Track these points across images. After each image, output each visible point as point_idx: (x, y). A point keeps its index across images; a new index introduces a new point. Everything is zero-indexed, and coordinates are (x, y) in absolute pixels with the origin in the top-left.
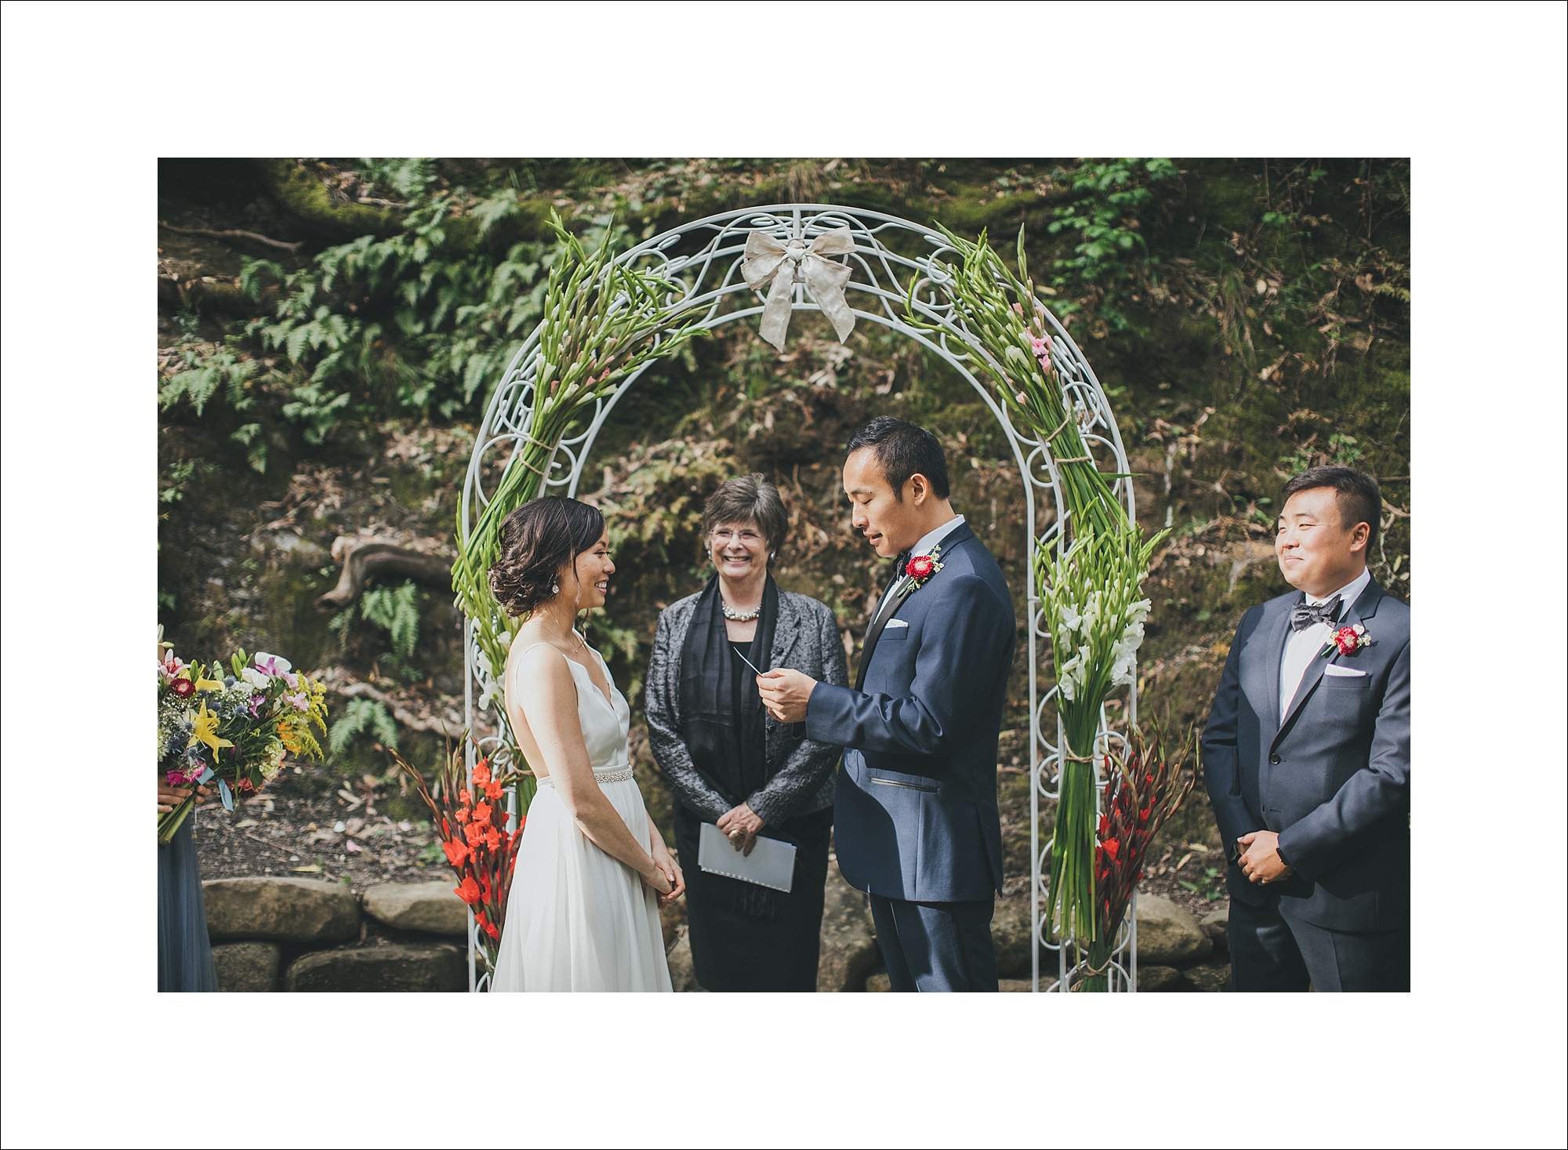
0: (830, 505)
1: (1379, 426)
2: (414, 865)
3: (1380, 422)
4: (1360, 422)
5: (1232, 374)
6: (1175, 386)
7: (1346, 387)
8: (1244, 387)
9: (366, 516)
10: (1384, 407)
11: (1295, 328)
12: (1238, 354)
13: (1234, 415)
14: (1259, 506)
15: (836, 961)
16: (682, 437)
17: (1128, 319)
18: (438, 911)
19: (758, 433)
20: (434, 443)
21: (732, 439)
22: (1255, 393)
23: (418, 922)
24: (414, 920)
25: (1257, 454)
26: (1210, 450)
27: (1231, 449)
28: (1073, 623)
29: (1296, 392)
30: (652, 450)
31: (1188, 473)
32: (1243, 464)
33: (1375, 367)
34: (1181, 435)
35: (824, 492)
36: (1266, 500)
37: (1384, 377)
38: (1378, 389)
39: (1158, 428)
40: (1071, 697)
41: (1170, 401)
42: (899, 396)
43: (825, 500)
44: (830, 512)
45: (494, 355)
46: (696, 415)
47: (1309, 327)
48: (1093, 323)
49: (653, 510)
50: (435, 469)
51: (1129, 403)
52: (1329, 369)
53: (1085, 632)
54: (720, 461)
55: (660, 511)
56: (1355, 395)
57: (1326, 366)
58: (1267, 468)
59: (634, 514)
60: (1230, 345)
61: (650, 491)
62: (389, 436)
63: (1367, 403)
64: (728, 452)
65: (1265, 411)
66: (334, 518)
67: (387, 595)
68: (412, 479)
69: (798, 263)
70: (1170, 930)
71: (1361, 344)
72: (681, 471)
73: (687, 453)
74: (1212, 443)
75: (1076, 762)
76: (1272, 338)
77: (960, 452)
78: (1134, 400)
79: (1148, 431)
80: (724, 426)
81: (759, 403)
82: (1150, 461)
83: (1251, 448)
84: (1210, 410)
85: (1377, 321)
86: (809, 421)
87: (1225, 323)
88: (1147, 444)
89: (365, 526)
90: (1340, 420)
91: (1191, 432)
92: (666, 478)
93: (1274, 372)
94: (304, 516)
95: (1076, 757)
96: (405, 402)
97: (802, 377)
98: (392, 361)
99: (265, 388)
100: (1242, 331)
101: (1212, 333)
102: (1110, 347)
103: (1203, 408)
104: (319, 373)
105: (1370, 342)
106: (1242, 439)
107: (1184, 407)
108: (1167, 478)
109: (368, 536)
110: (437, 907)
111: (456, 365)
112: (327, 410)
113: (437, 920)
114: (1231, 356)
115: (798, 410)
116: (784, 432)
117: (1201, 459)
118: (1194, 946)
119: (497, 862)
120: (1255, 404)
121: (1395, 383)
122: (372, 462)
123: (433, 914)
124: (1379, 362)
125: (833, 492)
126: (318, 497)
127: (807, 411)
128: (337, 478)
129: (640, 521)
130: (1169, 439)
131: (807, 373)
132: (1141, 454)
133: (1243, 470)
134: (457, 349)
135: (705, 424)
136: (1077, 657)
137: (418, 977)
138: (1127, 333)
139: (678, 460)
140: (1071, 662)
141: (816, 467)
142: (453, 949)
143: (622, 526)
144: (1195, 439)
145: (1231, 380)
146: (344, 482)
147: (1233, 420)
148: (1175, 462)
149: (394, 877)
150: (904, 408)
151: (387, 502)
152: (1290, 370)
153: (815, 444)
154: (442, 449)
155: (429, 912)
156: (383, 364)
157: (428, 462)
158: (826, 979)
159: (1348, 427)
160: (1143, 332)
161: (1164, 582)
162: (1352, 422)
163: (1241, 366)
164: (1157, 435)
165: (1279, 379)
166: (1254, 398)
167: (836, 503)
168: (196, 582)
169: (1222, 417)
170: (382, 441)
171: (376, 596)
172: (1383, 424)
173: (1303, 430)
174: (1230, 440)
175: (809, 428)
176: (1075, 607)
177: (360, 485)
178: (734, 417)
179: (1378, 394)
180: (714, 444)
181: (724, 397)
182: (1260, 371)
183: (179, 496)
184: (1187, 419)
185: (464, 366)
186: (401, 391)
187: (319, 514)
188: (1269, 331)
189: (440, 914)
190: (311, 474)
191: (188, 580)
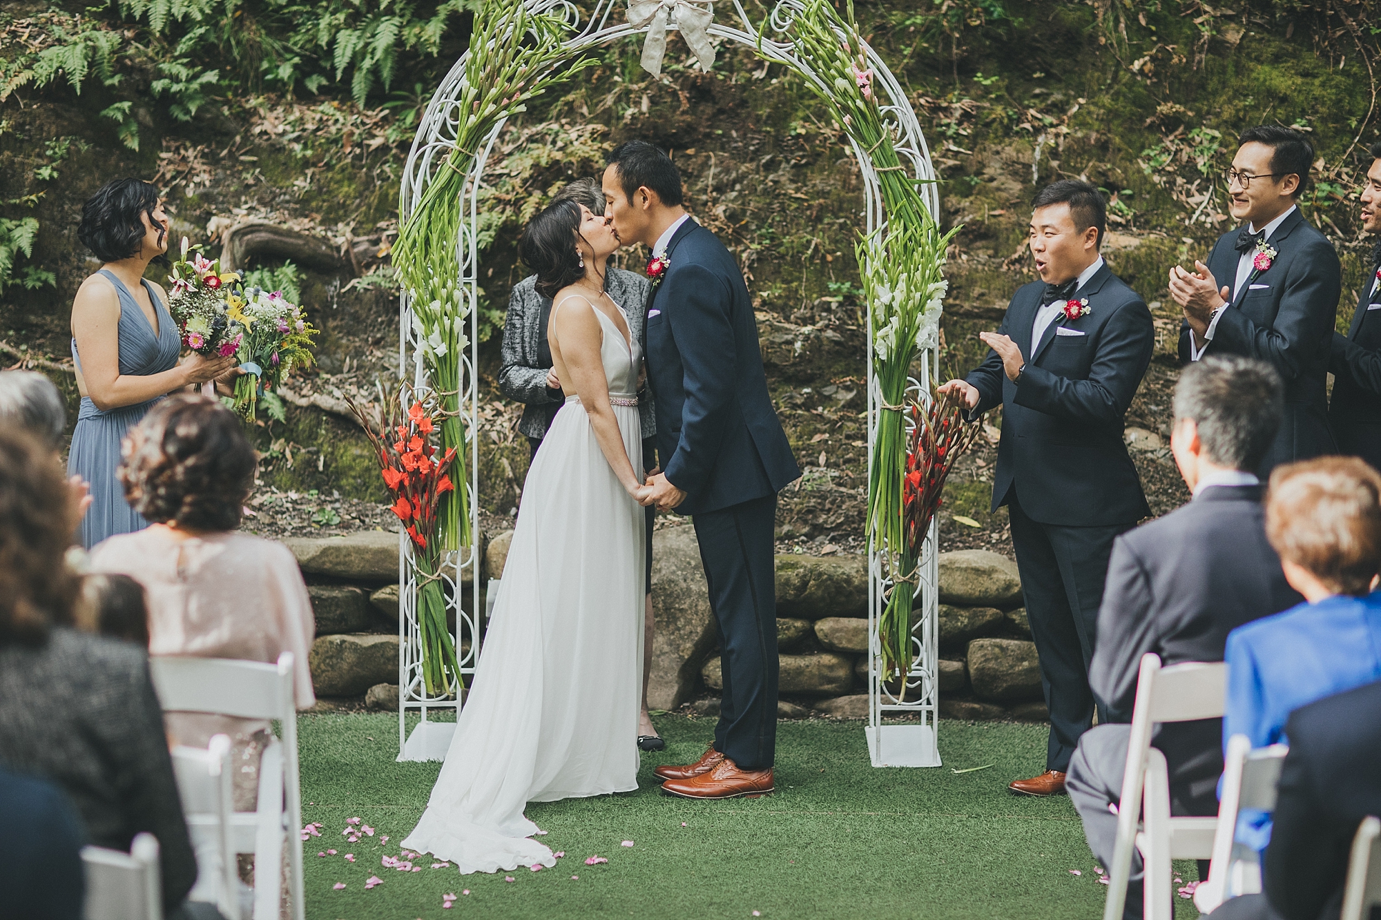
0: (704, 191)
1: (1243, 120)
2: (310, 526)
3: (1245, 116)
4: (1226, 116)
5: (1105, 64)
6: (1049, 75)
7: (1215, 79)
8: (1115, 79)
9: (237, 195)
10: (1250, 101)
11: (1171, 18)
12: (1112, 44)
13: (1103, 106)
14: (1121, 198)
15: (701, 603)
16: (557, 119)
17: (1003, 7)
18: (345, 556)
19: (633, 115)
20: (301, 120)
21: (607, 123)
22: (1125, 85)
23: (328, 566)
24: (324, 563)
25: (1124, 146)
26: (1077, 141)
27: (1097, 140)
28: (885, 298)
29: (1166, 84)
30: (527, 132)
31: (1055, 164)
32: (1109, 156)
33: (1244, 61)
34: (1052, 125)
35: (699, 177)
36: (1128, 192)
37: (1252, 71)
38: (1245, 84)
39: (1030, 118)
40: (884, 358)
41: (1044, 90)
42: (774, 81)
43: (700, 185)
44: (704, 197)
45: (364, 30)
46: (570, 97)
47: (1184, 17)
48: (970, 9)
49: (530, 195)
50: (305, 147)
51: (1003, 92)
52: (1200, 62)
53: (896, 305)
54: (597, 145)
55: (537, 195)
56: (1224, 88)
57: (1197, 58)
58: (1131, 159)
59: (511, 197)
60: (1104, 35)
61: (526, 174)
62: (254, 112)
63: (1235, 97)
64: (605, 136)
65: (1134, 103)
66: (206, 197)
67: (266, 275)
68: (282, 158)
69: (671, 9)
70: (995, 576)
71: (1233, 36)
72: (558, 155)
73: (562, 136)
74: (1080, 134)
75: (888, 409)
76: (1146, 29)
77: (833, 140)
78: (1009, 89)
79: (1019, 121)
80: (600, 109)
81: (635, 87)
82: (1018, 151)
83: (1117, 140)
84: (1081, 101)
85: (1250, 14)
86: (685, 106)
87: (1101, 12)
88: (1017, 133)
89: (237, 206)
90: (1208, 113)
91: (1062, 122)
92: (543, 162)
93: (1145, 64)
94: (175, 195)
95: (889, 406)
96: (269, 77)
97: (678, 61)
98: (253, 33)
99: (128, 62)
100: (1117, 21)
101: (1088, 23)
102: (986, 35)
103: (1075, 98)
104: (183, 46)
105: (1242, 33)
106: (1109, 131)
107: (1057, 96)
108: (1034, 168)
109: (243, 217)
110: (344, 552)
111: (324, 39)
112: (195, 85)
113: (345, 563)
114: (1105, 45)
115: (674, 94)
116: (660, 117)
117: (1069, 149)
118: (1016, 590)
119: (426, 485)
120: (1124, 96)
121: (1262, 77)
122: (238, 139)
123: (341, 559)
124: (1248, 54)
125: (707, 178)
126: (188, 175)
127: (683, 95)
128: (204, 155)
129: (517, 204)
130: (1038, 131)
131: (683, 57)
132: (1010, 145)
133: (1109, 161)
134: (323, 23)
135: (581, 107)
136: (890, 325)
137: (328, 613)
138: (1003, 22)
139: (554, 142)
140: (885, 329)
141: (691, 151)
142: (358, 591)
143: (499, 209)
144: (1064, 129)
145: (1104, 72)
146: (211, 159)
147: (1102, 111)
148: (1043, 152)
149: (293, 534)
150: (779, 94)
151: (257, 179)
152: (1161, 62)
153: (690, 129)
154: (310, 126)
155: (337, 557)
156: (245, 35)
157: (297, 140)
158: (692, 619)
159: (1214, 121)
160: (1017, 22)
161: (1025, 270)
162: (1218, 115)
163: (1114, 56)
164: (1027, 126)
165: (1150, 71)
166: (1124, 89)
167: (710, 189)
168: (74, 260)
169: (1092, 108)
170: (246, 117)
171: (257, 275)
172: (1247, 119)
173: (1171, 123)
174: (1098, 131)
175: (684, 113)
176: (888, 285)
177: (229, 163)
178: (610, 99)
179: (1245, 88)
180: (590, 127)
181: (599, 79)
182: (1132, 63)
183: (55, 175)
184: (1059, 109)
185: (332, 42)
186: (265, 65)
187: (190, 193)
188: (1143, 22)
189: (347, 559)
190: (177, 150)
191: (65, 258)
